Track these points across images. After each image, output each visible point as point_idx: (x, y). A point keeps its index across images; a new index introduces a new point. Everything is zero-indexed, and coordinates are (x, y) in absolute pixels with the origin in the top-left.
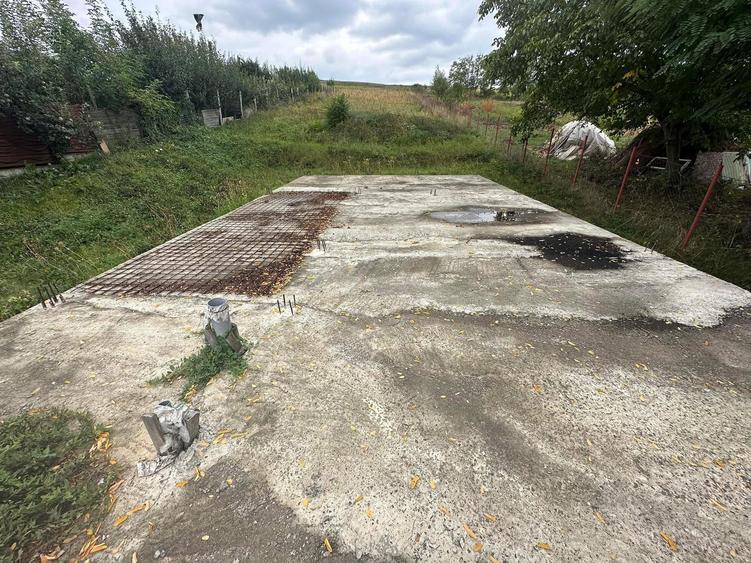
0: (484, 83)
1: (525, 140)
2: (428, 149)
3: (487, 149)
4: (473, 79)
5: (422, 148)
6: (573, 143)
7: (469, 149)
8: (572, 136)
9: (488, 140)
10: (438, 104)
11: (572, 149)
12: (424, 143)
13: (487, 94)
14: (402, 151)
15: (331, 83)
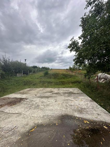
0: (79, 68)
1: (89, 78)
2: (65, 80)
3: (80, 80)
4: (77, 67)
5: (63, 80)
6: (102, 78)
7: (75, 80)
8: (101, 77)
9: (80, 78)
10: (70, 71)
11: (103, 80)
12: (64, 79)
13: (79, 70)
14: (58, 81)
15: (52, 69)
